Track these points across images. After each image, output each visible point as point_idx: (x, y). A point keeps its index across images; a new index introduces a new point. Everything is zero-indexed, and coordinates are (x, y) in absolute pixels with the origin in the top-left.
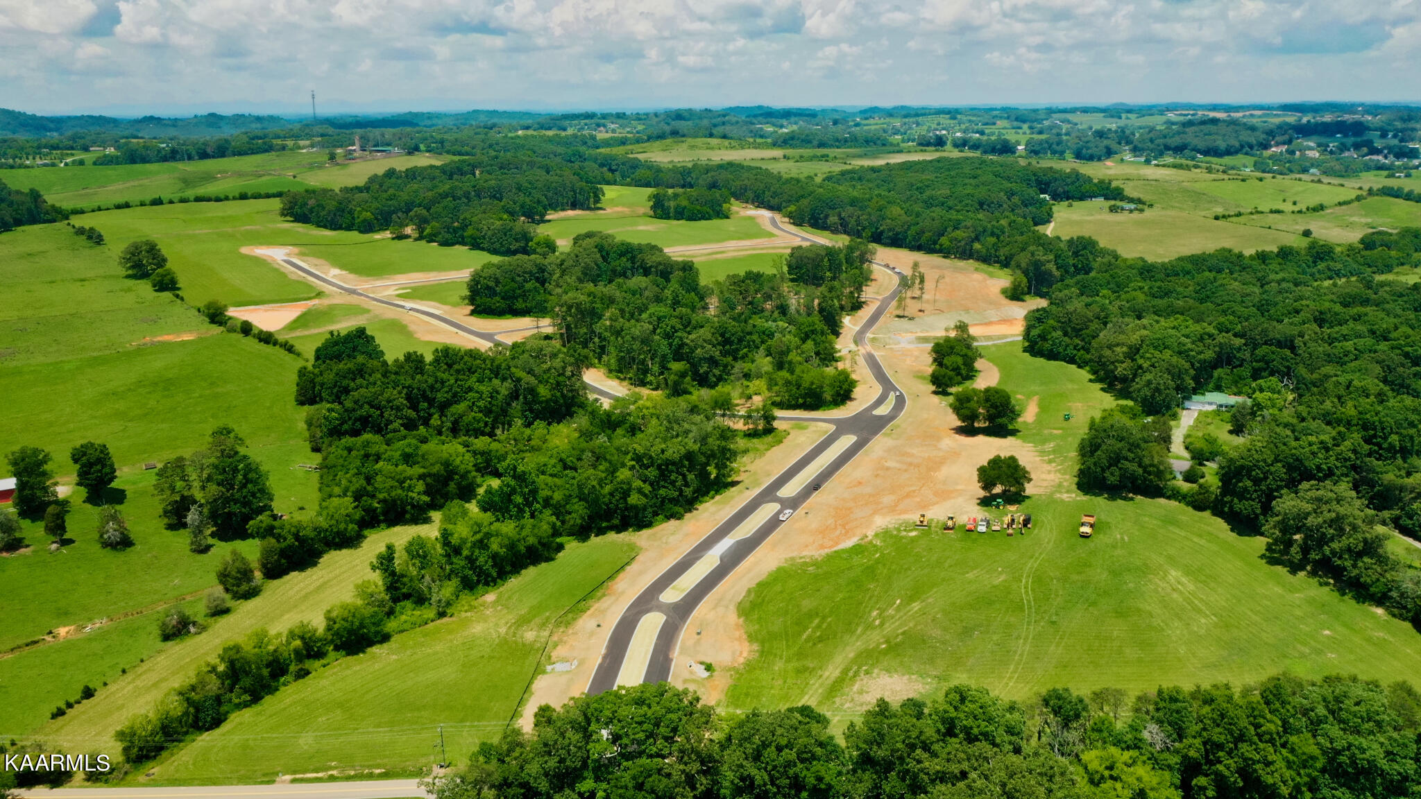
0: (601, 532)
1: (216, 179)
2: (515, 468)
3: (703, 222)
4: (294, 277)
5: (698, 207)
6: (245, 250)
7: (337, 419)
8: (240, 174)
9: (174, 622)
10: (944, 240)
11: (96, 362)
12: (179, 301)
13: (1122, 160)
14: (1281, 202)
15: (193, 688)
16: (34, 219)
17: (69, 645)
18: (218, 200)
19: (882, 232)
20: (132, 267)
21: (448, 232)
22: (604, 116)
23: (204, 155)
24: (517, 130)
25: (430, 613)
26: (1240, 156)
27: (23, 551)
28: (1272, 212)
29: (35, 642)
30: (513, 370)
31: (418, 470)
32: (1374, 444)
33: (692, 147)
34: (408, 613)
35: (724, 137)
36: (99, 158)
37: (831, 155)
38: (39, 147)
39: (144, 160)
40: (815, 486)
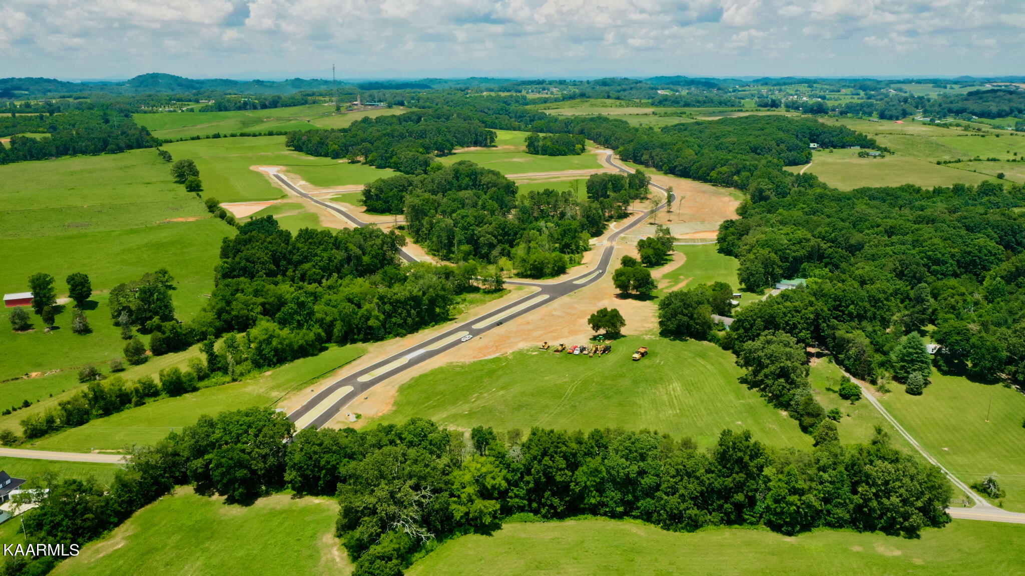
0: (354, 341)
1: (262, 122)
2: (299, 298)
3: (560, 157)
4: (274, 185)
5: (557, 147)
6: (253, 168)
7: (228, 268)
8: (278, 119)
9: (87, 373)
10: (714, 174)
11: (132, 231)
12: (198, 198)
13: (913, 119)
14: (1005, 153)
15: (69, 403)
16: (140, 146)
17: (35, 381)
18: (254, 135)
19: (676, 167)
20: (178, 176)
21: (382, 159)
22: (550, 83)
23: (264, 107)
24: (482, 92)
25: (228, 378)
26: (1009, 118)
27: (30, 331)
28: (988, 160)
29: (17, 379)
30: (348, 244)
31: (260, 300)
32: (840, 311)
33: (593, 105)
34: (218, 377)
35: (618, 98)
36: (202, 107)
37: (688, 113)
38: (170, 100)
39: (226, 109)
40: (499, 323)
